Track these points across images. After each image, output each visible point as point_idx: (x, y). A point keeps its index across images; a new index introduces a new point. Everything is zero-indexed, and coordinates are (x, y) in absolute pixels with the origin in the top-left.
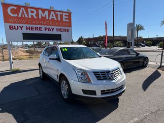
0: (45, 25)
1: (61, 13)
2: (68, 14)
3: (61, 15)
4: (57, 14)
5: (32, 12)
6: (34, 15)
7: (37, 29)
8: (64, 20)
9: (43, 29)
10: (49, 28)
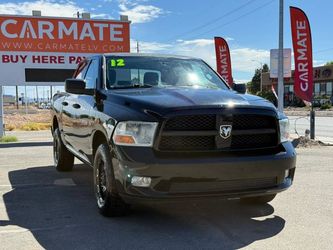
0: (70, 51)
1: (107, 25)
2: (121, 26)
3: (104, 29)
4: (98, 28)
5: (46, 27)
6: (48, 32)
7: (53, 59)
8: (113, 39)
9: (67, 60)
10: (79, 58)
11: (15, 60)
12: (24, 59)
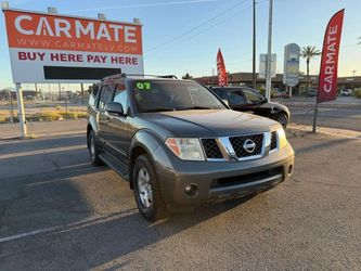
0: (88, 50)
1: (121, 27)
2: (134, 29)
3: (119, 30)
4: (113, 29)
5: (62, 25)
6: (66, 30)
7: (71, 58)
8: (127, 40)
9: (85, 58)
10: (97, 57)
11: (32, 57)
12: (42, 56)
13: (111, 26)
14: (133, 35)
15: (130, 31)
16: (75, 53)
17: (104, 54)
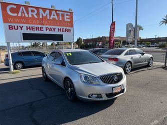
0: (46, 25)
3: (62, 14)
4: (59, 14)
6: (34, 14)
7: (37, 29)
8: (66, 20)
9: (44, 29)
10: (51, 28)
11: (16, 28)
12: (21, 28)
13: (58, 12)
14: (69, 17)
15: (67, 15)
16: (40, 26)
17: (54, 27)
